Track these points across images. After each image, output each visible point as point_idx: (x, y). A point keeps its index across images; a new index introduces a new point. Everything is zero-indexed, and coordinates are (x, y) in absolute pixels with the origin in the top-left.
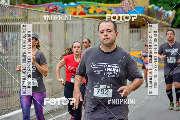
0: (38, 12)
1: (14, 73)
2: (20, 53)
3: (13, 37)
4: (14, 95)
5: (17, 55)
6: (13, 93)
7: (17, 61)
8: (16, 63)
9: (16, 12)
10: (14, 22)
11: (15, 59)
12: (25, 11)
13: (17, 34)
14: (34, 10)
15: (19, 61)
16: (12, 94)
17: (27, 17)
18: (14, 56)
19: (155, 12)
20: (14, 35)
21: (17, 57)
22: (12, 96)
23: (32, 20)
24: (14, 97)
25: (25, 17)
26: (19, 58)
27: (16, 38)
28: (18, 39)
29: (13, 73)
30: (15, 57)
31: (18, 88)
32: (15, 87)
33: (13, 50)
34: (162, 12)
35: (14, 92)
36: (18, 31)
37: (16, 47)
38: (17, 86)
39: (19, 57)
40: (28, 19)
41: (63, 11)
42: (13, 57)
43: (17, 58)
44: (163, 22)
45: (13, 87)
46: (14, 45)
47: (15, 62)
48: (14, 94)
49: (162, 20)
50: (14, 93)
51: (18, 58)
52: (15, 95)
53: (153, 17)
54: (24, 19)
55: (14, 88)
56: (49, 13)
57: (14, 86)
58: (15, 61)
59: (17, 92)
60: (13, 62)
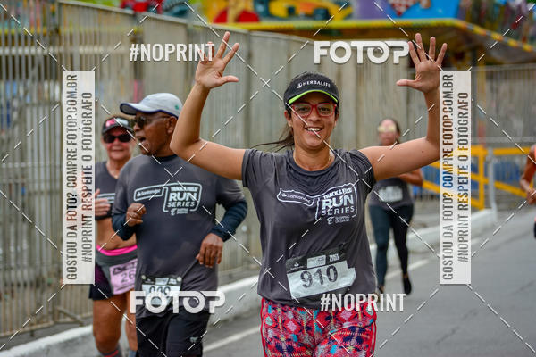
0: (96, 12)
1: (13, 219)
2: (33, 151)
3: (9, 96)
4: (12, 296)
5: (23, 159)
6: (8, 289)
7: (25, 181)
8: (20, 186)
9: (21, 11)
10: (13, 45)
11: (18, 172)
12: (51, 7)
13: (25, 86)
14: (83, 7)
15: (30, 178)
16: (6, 293)
17: (57, 31)
18: (14, 161)
19: (497, 10)
20: (15, 91)
21: (23, 165)
22: (8, 297)
23: (76, 40)
24: (14, 301)
25: (52, 28)
26: (30, 171)
27: (20, 100)
28: (27, 105)
29: (11, 221)
30: (17, 165)
31: (26, 272)
32: (18, 267)
33: (9, 140)
34: (524, 11)
35: (12, 285)
36: (27, 76)
37: (20, 131)
38: (25, 263)
39: (29, 164)
40: (60, 37)
41: (183, 8)
42: (10, 165)
43: (22, 169)
44: (527, 47)
45: (11, 268)
46: (15, 124)
47: (17, 184)
48: (12, 292)
49: (524, 40)
50: (15, 288)
51: (27, 167)
52: (16, 294)
53: (492, 29)
54: (47, 38)
55: (13, 273)
56: (134, 16)
57: (13, 264)
58: (16, 177)
59: (25, 285)
60: (11, 181)
